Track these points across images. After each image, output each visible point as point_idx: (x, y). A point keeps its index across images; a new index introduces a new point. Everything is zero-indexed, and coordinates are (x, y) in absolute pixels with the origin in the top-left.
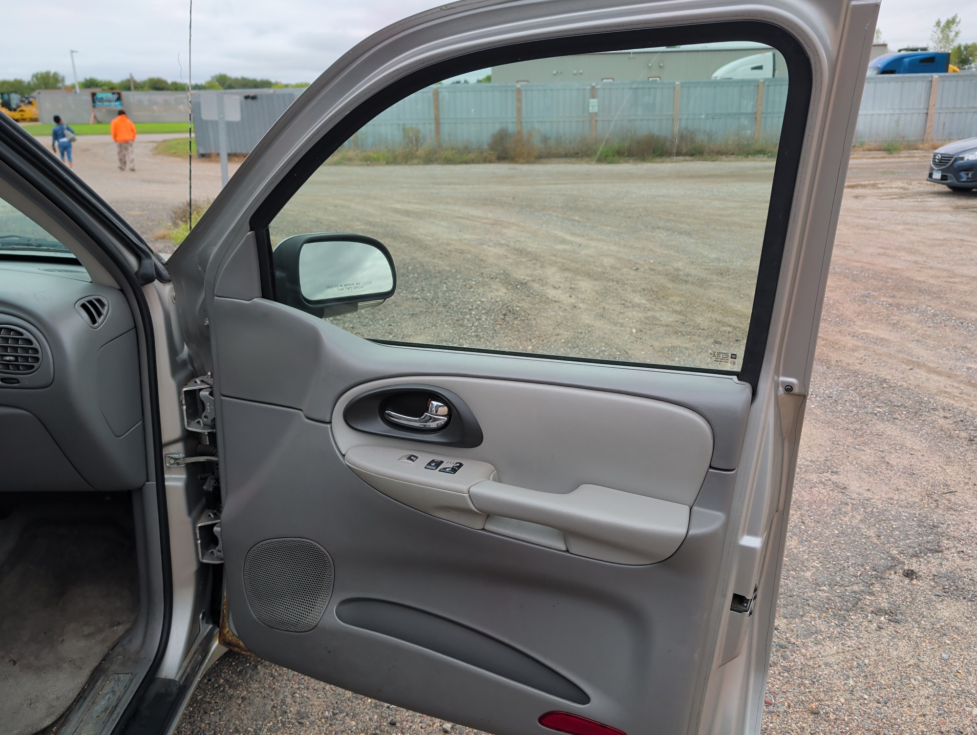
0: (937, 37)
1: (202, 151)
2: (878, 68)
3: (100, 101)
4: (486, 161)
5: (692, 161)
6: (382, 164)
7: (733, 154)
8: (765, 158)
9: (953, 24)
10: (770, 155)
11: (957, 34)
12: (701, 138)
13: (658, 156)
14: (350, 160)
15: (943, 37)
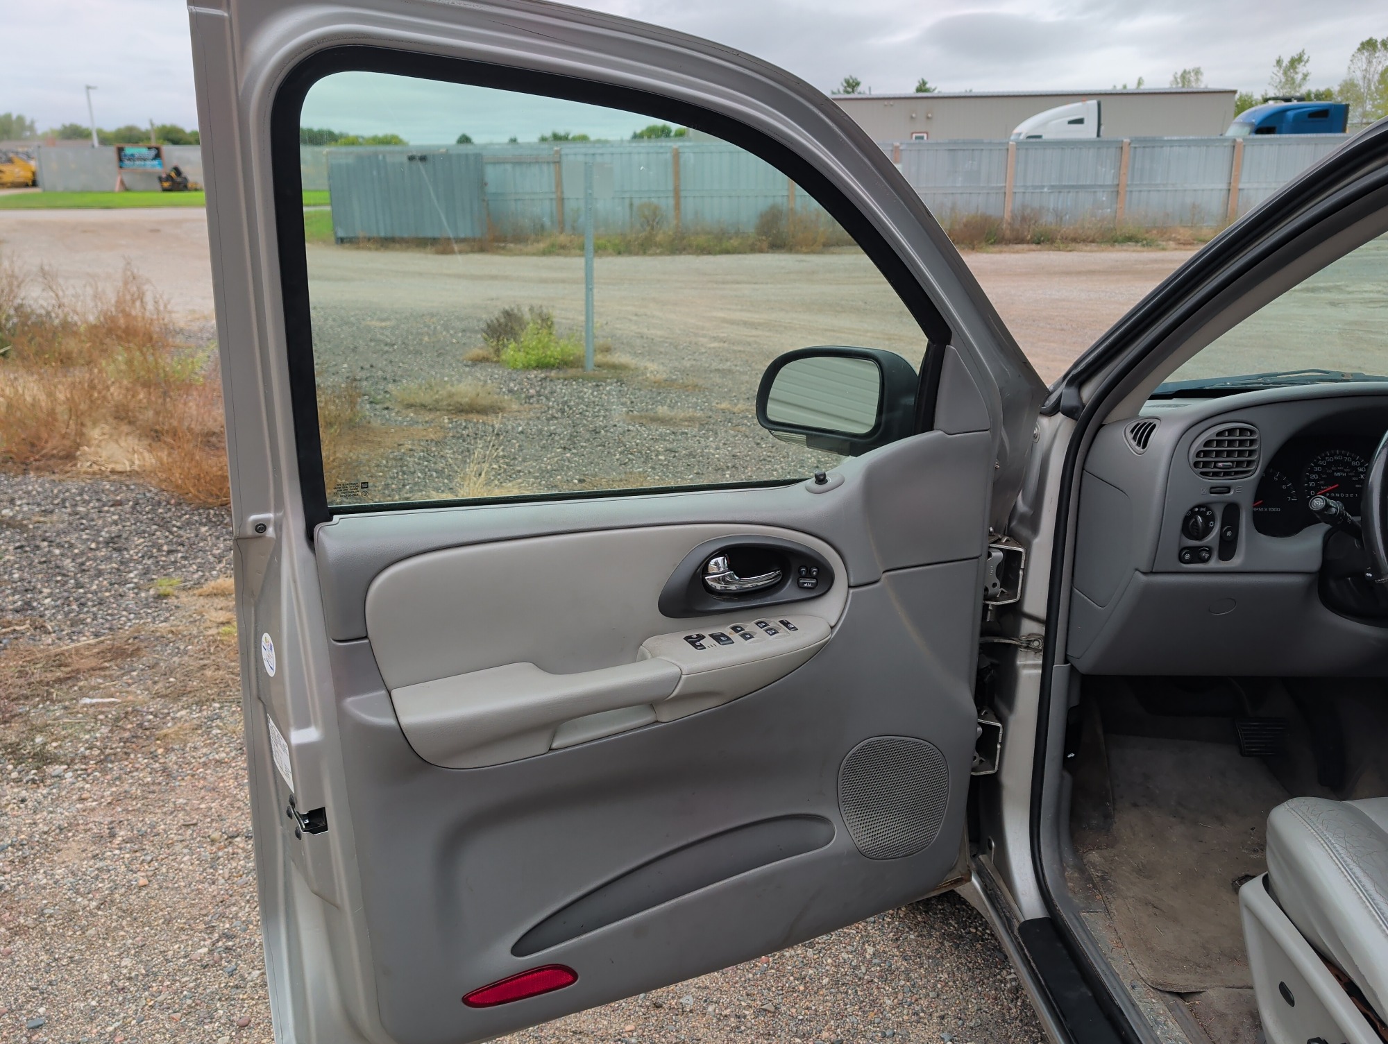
0: (1278, 80)
1: (341, 234)
2: (1251, 124)
3: (129, 159)
4: (753, 249)
5: (1040, 250)
6: (610, 255)
7: (1093, 241)
8: (1139, 247)
9: (1299, 63)
10: (1145, 242)
11: (1305, 76)
12: (1048, 220)
13: (992, 244)
14: (563, 247)
15: (1287, 80)
